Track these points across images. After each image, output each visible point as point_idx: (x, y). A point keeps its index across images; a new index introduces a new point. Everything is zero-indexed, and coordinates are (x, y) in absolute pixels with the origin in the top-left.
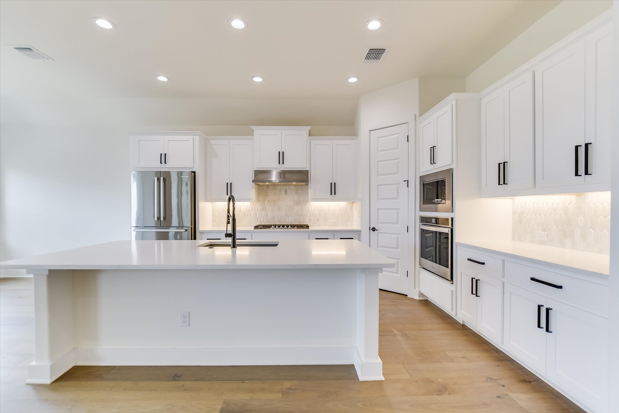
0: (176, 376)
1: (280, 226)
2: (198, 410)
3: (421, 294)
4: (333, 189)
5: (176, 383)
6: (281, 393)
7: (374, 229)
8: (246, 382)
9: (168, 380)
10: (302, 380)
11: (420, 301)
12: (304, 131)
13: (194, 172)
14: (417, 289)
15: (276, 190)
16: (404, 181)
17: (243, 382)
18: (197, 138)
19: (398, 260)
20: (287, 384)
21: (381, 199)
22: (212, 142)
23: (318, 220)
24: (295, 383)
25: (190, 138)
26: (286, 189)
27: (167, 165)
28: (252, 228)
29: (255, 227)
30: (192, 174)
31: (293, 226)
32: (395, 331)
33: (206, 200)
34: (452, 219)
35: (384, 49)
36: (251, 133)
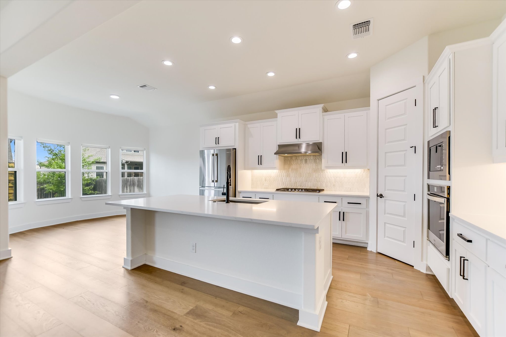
0: (184, 283)
1: (292, 190)
2: (179, 306)
3: (428, 268)
4: (344, 158)
5: (181, 286)
6: (233, 313)
7: (381, 196)
8: (217, 298)
9: (178, 284)
10: (253, 309)
11: (427, 275)
12: (319, 108)
13: (235, 149)
14: (425, 262)
15: (298, 160)
16: (411, 147)
17: (216, 298)
18: (237, 124)
19: (405, 229)
20: (241, 308)
21: (388, 166)
22: (249, 126)
23: (334, 185)
24: (248, 310)
25: (232, 125)
26: (306, 159)
27: (220, 145)
28: (274, 190)
29: (277, 189)
30: (233, 150)
31: (307, 190)
32: (369, 295)
33: (245, 169)
34: (449, 188)
35: (369, 21)
36: (276, 116)
